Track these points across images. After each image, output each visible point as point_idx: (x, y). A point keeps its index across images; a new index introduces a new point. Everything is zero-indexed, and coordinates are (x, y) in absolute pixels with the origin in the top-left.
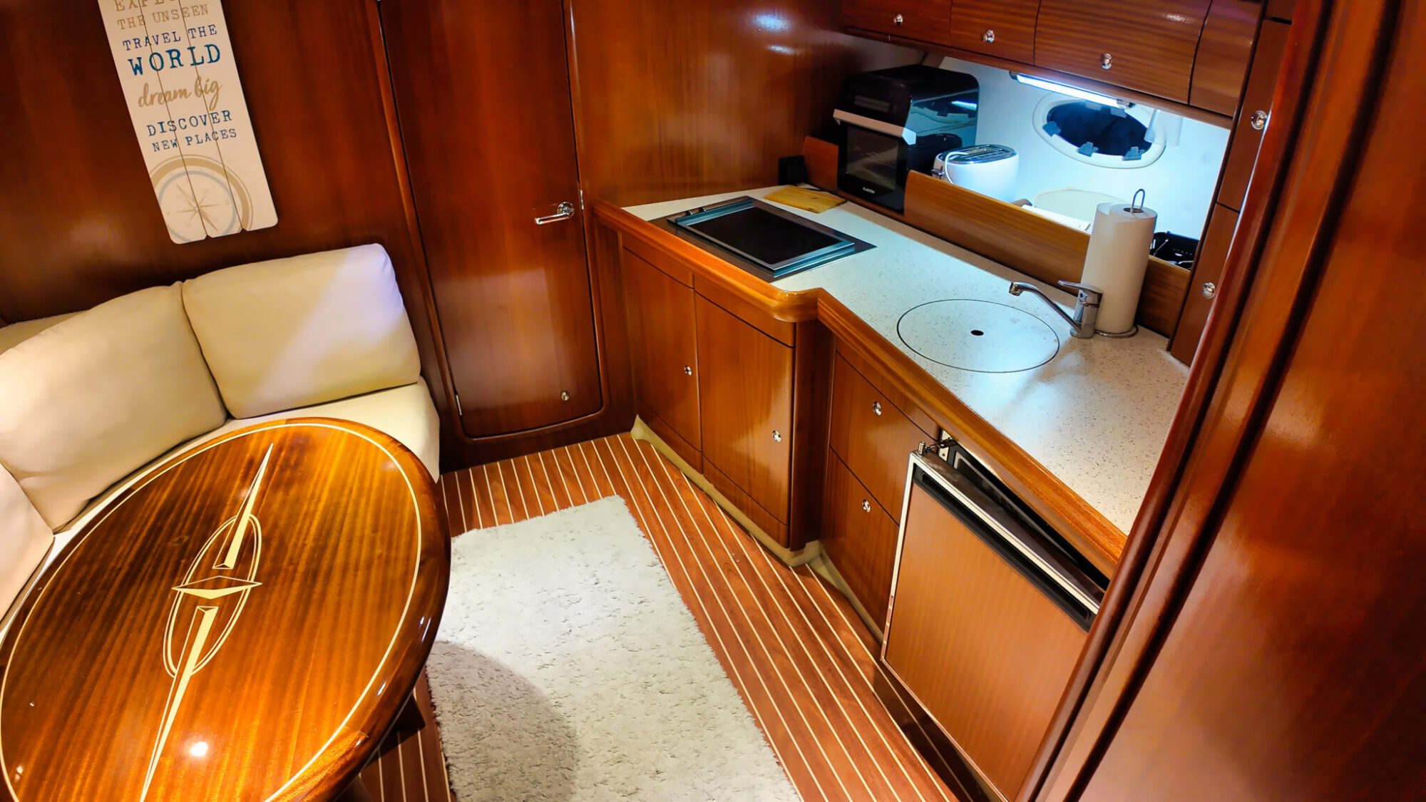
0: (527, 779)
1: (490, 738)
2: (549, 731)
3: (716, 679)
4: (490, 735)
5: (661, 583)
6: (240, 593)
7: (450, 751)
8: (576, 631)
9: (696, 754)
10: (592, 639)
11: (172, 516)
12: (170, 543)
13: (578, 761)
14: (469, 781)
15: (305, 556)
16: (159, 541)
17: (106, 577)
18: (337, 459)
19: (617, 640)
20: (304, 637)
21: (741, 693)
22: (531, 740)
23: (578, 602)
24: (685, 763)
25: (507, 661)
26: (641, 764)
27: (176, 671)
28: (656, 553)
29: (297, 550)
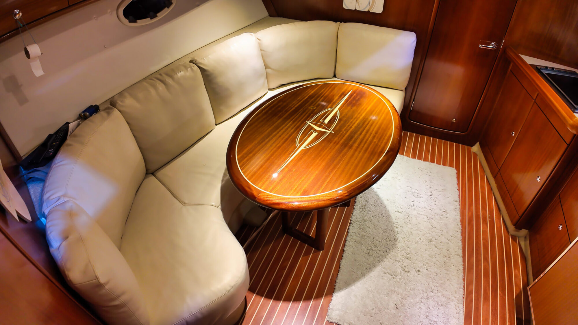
0: (374, 243)
1: (368, 223)
2: (389, 233)
3: (458, 255)
4: (369, 222)
5: (455, 209)
6: (326, 132)
7: (353, 219)
8: (415, 207)
9: (436, 274)
10: (419, 213)
11: (313, 99)
12: (310, 107)
13: (394, 249)
14: (355, 232)
15: (351, 130)
16: (306, 105)
17: (287, 108)
18: (372, 104)
19: (428, 219)
20: (341, 155)
21: (464, 265)
22: (381, 232)
23: (421, 198)
24: (430, 274)
25: (386, 202)
26: (414, 265)
27: (299, 145)
28: (459, 198)
29: (349, 128)
